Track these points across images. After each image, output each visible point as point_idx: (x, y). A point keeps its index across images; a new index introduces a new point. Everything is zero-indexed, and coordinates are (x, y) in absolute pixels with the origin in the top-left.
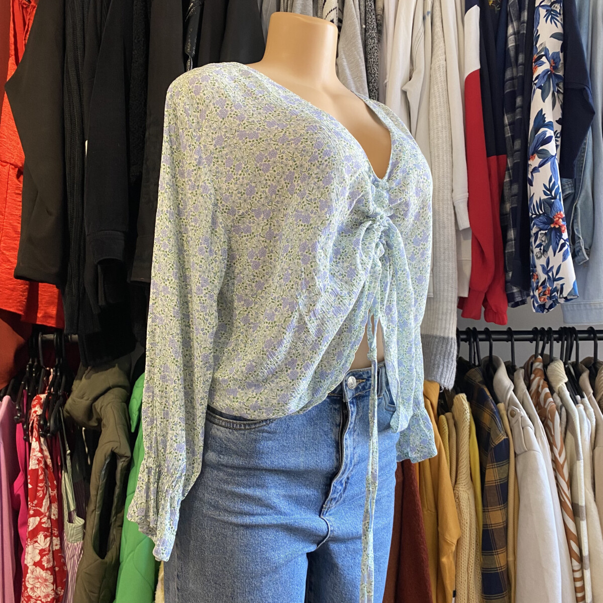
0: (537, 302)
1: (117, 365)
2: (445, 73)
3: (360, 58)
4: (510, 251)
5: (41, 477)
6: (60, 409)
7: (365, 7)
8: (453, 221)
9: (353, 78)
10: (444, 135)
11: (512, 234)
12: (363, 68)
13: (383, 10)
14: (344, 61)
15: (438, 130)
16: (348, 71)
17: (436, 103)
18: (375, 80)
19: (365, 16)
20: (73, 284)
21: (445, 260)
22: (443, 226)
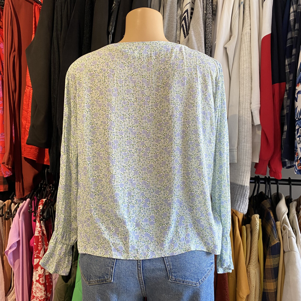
0: (297, 169)
2: (250, 36)
4: (284, 138)
5: (40, 240)
6: (52, 207)
7: (206, 1)
8: (251, 120)
11: (286, 128)
13: (217, 2)
14: (192, 32)
15: (244, 69)
16: (194, 38)
17: (244, 54)
18: (209, 42)
19: (206, 6)
20: (54, 148)
21: (244, 142)
22: (244, 123)
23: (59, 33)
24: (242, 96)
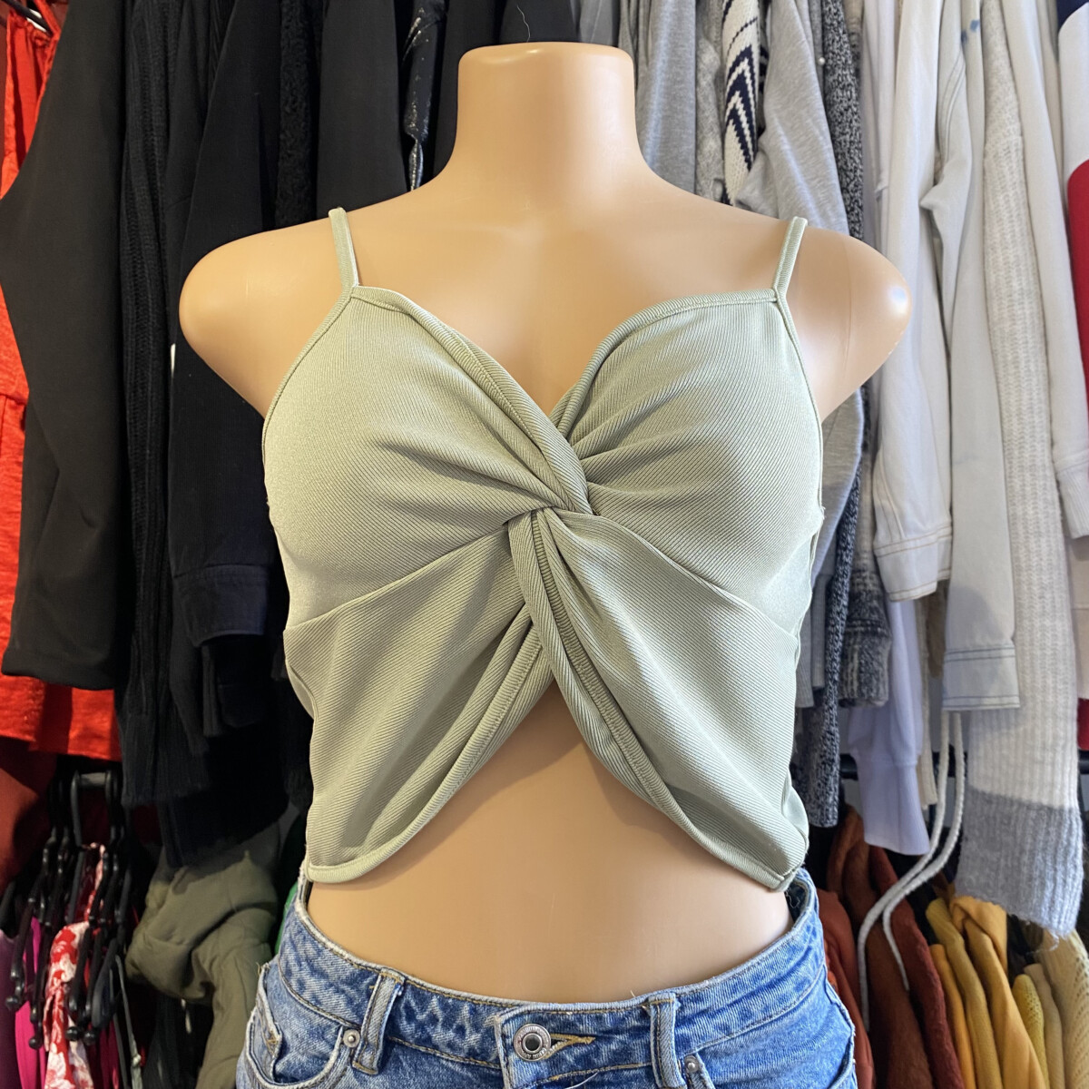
1: (247, 853)
2: (1021, 163)
3: (822, 133)
6: (118, 960)
7: (823, 15)
8: (1058, 518)
10: (1028, 312)
12: (830, 156)
13: (862, 21)
14: (782, 141)
15: (1011, 301)
16: (794, 166)
17: (1004, 234)
18: (855, 186)
19: (823, 37)
20: (143, 684)
21: (1043, 614)
22: (1036, 530)
23: (155, 143)
24: (1014, 414)
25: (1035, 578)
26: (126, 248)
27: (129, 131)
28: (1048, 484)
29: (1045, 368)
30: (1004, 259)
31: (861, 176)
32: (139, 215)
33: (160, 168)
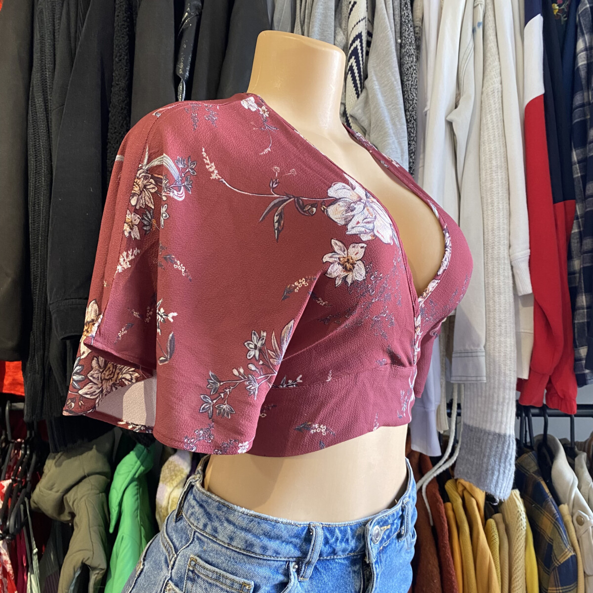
1: (94, 447)
2: (500, 99)
3: (396, 80)
4: (581, 321)
6: (26, 499)
7: (401, 17)
8: (511, 285)
9: (387, 106)
10: (500, 177)
11: (583, 300)
12: (400, 92)
13: (422, 20)
14: (375, 84)
15: (492, 171)
16: (380, 97)
17: (489, 136)
18: (412, 108)
19: (401, 28)
20: (36, 358)
21: (500, 335)
22: (499, 291)
23: (47, 76)
24: (490, 231)
25: (497, 316)
26: (31, 131)
27: (34, 69)
28: (506, 267)
29: (508, 207)
30: (489, 149)
31: (416, 103)
32: (38, 113)
33: (49, 89)
